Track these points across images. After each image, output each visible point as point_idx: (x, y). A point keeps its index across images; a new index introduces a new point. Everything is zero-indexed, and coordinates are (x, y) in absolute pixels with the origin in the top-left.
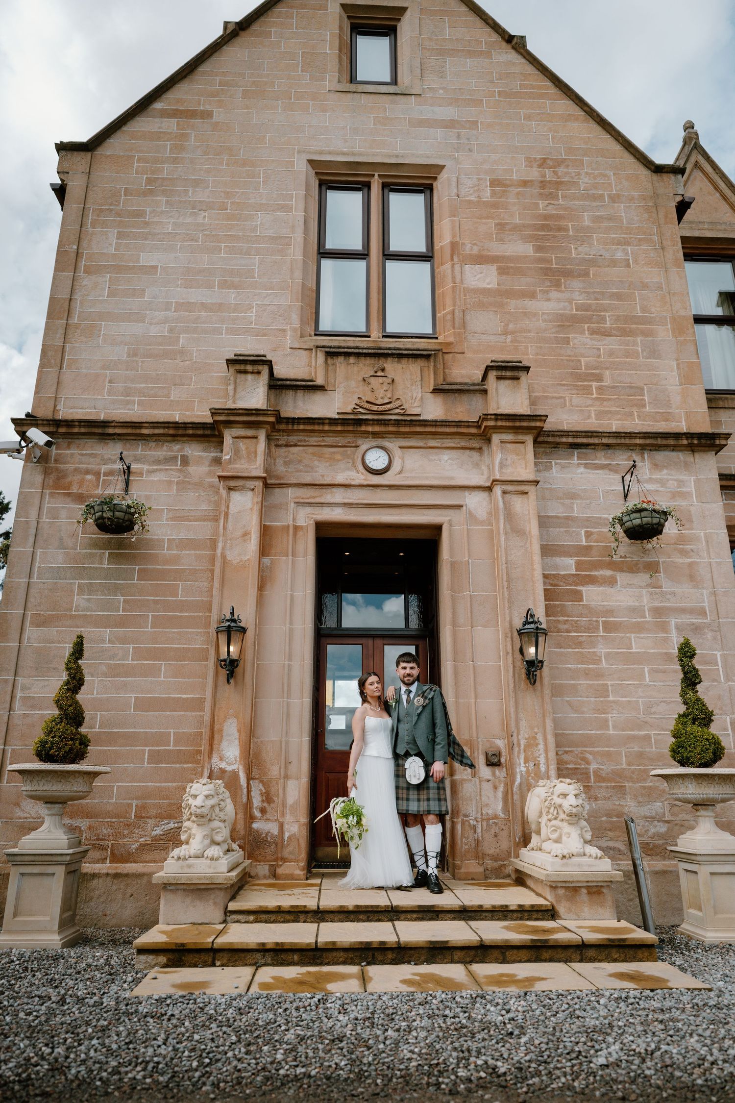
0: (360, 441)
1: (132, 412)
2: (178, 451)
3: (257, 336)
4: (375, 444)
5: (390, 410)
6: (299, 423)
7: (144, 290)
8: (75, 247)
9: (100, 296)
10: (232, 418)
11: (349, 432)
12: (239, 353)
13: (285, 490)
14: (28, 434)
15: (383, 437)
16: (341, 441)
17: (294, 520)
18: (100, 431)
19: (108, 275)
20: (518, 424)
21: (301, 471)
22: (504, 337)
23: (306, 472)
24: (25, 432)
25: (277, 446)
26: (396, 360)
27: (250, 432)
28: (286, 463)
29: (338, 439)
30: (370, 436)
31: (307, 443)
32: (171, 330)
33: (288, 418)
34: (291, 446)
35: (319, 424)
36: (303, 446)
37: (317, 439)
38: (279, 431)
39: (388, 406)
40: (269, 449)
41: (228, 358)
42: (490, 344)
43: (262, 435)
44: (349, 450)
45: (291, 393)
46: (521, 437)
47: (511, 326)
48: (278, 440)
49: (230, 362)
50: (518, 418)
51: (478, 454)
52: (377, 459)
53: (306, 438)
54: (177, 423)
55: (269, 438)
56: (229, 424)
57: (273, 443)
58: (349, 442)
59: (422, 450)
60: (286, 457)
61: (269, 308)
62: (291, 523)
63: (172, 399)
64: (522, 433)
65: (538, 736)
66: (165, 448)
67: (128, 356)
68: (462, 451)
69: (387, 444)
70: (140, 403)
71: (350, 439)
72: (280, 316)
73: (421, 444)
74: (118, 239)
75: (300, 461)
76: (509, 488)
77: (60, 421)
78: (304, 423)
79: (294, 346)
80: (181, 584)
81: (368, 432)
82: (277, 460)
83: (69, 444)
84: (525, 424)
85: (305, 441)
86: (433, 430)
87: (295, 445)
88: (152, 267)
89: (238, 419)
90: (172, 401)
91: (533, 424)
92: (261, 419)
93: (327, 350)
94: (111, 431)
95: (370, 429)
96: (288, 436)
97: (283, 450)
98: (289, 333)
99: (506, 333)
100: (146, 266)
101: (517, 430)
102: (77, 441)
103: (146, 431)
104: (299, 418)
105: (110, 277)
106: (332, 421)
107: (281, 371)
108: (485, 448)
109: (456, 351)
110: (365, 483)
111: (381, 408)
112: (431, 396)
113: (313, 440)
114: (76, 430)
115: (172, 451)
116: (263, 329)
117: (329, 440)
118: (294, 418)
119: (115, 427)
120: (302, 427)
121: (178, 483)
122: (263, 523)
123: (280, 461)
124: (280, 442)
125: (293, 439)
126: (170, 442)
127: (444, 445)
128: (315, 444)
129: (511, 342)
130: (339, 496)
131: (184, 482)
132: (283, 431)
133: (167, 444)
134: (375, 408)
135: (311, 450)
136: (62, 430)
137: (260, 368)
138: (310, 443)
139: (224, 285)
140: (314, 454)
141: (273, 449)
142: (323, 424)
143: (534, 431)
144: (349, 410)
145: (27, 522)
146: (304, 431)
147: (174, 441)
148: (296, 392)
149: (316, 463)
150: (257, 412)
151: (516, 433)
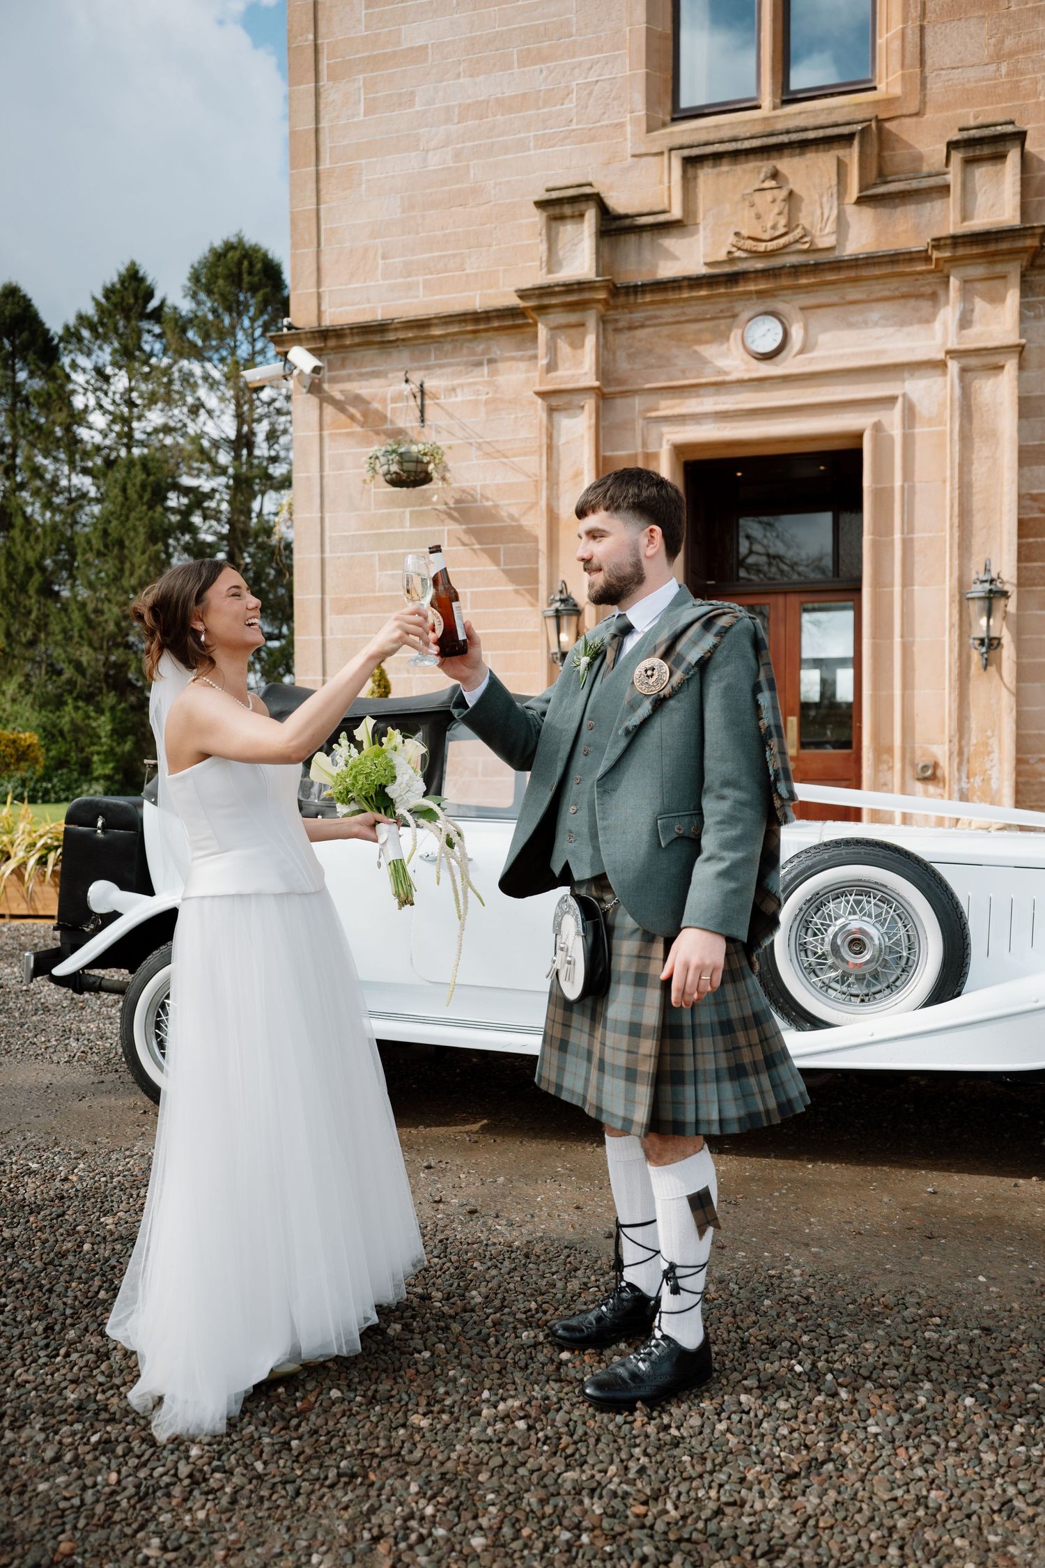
0: (738, 307)
1: (416, 300)
2: (483, 354)
3: (582, 142)
4: (762, 308)
5: (785, 246)
6: (644, 292)
7: (412, 93)
8: (311, 37)
9: (354, 116)
10: (546, 301)
11: (720, 295)
12: (551, 185)
13: (629, 400)
14: (290, 356)
15: (775, 296)
16: (709, 309)
17: (644, 444)
18: (378, 338)
19: (361, 77)
20: (992, 247)
21: (651, 366)
22: (993, 67)
23: (660, 367)
24: (286, 353)
25: (616, 330)
26: (798, 151)
27: (573, 318)
28: (631, 357)
29: (704, 308)
30: (754, 296)
31: (660, 320)
32: (457, 156)
33: (628, 288)
34: (636, 328)
35: (673, 289)
36: (655, 325)
37: (674, 312)
38: (616, 307)
39: (782, 241)
40: (605, 337)
41: (537, 198)
42: (967, 86)
43: (591, 318)
44: (723, 324)
45: (632, 239)
46: (999, 268)
47: (1009, 42)
48: (616, 321)
49: (541, 204)
50: (993, 236)
51: (930, 303)
52: (765, 334)
53: (658, 313)
54: (476, 313)
55: (603, 321)
56: (542, 309)
57: (610, 327)
58: (722, 311)
59: (836, 309)
60: (631, 347)
61: (597, 87)
62: (640, 450)
63: (467, 271)
64: (1002, 261)
65: (991, 741)
66: (465, 351)
67: (403, 212)
68: (903, 301)
69: (780, 306)
70: (427, 285)
71: (723, 304)
72: (614, 99)
73: (835, 299)
74: (367, 8)
75: (650, 351)
76: (973, 361)
77: (327, 331)
78: (652, 291)
79: (638, 152)
80: (502, 547)
81: (750, 293)
82: (618, 353)
83: (344, 360)
84: (1004, 246)
85: (656, 317)
86: (852, 274)
87: (643, 326)
88: (420, 47)
89: (554, 301)
90: (468, 276)
91: (1020, 244)
92: (587, 295)
93: (686, 153)
94: (391, 336)
95: (752, 287)
96: (631, 313)
97: (623, 338)
98: (629, 128)
99: (998, 57)
100: (412, 48)
101: (991, 257)
102: (353, 355)
103: (437, 332)
104: (643, 285)
105: (365, 79)
106: (695, 282)
107: (619, 202)
108: (941, 293)
109: (905, 112)
110: (746, 376)
111: (771, 246)
112: (855, 208)
113: (668, 313)
114: (348, 342)
115: (474, 354)
116: (590, 129)
117: (692, 311)
118: (636, 286)
119: (396, 329)
120: (648, 298)
121: (487, 402)
122: (602, 453)
123: (621, 355)
124: (620, 325)
125: (638, 316)
126: (470, 341)
127: (874, 296)
128: (670, 320)
129: (1008, 75)
130: (708, 404)
131: (494, 400)
132: (623, 307)
133: (467, 344)
134: (762, 247)
135: (665, 331)
136: (332, 343)
137: (583, 206)
138: (663, 321)
139: (528, 58)
140: (669, 337)
141: (610, 337)
142: (680, 288)
143: (1022, 255)
144: (722, 256)
145: (308, 478)
146: (652, 303)
147: (475, 339)
148: (640, 237)
149: (674, 351)
150: (580, 286)
151: (992, 263)
